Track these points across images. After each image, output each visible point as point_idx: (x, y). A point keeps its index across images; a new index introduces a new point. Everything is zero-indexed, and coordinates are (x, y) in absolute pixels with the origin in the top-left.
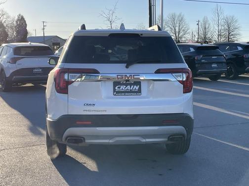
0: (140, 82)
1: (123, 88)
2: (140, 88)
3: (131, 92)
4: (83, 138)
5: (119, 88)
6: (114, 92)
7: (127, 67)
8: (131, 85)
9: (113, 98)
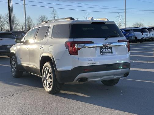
0: (111, 47)
1: (104, 50)
2: (112, 50)
3: (108, 52)
4: (87, 78)
5: (103, 50)
6: (101, 53)
7: (106, 39)
8: (108, 48)
9: (101, 56)
